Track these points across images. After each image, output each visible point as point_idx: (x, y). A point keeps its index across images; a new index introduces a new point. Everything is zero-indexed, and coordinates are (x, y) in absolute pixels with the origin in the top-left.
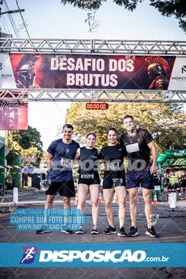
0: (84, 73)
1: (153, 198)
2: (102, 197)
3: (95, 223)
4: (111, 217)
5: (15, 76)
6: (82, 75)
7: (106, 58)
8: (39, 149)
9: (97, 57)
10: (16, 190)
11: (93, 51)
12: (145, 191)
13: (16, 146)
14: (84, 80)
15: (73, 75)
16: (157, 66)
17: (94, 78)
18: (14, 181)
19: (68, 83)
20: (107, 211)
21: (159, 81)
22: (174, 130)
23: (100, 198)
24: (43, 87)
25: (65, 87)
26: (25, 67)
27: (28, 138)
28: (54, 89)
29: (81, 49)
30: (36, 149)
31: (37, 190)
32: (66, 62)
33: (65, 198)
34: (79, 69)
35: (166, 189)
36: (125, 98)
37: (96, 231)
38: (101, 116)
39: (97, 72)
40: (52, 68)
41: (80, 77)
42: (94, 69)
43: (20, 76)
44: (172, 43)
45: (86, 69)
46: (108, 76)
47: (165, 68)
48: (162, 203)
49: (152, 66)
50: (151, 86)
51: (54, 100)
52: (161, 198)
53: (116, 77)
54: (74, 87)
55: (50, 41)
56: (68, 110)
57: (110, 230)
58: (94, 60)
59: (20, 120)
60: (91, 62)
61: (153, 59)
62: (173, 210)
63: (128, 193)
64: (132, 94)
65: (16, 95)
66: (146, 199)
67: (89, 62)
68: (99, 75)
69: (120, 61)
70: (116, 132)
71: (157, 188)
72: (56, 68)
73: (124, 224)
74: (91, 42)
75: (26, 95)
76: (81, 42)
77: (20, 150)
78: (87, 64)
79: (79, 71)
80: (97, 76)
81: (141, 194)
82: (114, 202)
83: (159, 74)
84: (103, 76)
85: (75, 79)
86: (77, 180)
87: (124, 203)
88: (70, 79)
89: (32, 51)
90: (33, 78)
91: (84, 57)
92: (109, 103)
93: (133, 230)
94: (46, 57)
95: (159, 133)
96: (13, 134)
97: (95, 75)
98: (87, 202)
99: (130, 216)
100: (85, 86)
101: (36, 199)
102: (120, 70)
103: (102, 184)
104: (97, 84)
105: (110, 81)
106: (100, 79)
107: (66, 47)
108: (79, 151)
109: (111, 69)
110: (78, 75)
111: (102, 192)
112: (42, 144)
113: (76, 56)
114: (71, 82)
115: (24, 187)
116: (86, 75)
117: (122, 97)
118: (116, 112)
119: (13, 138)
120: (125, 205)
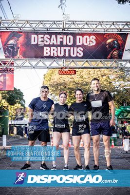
0: (57, 46)
1: (111, 143)
2: (72, 142)
3: (66, 162)
4: (79, 158)
5: (4, 49)
6: (55, 48)
7: (74, 35)
8: (22, 105)
9: (67, 34)
10: (4, 137)
11: (64, 29)
12: (105, 137)
13: (5, 103)
14: (57, 52)
15: (48, 48)
16: (114, 41)
17: (65, 51)
18: (3, 130)
19: (45, 54)
20: (76, 152)
21: (115, 53)
22: (127, 90)
23: (70, 143)
24: (26, 58)
25: (43, 57)
26: (11, 42)
27: (14, 97)
28: (34, 59)
29: (54, 28)
30: (20, 105)
31: (21, 137)
32: (43, 38)
33: (43, 143)
34: (53, 43)
35: (121, 137)
36: (89, 66)
37: (67, 168)
38: (70, 80)
39: (67, 46)
40: (33, 43)
41: (54, 50)
42: (65, 43)
43: (8, 49)
44: (125, 23)
45: (59, 43)
46: (75, 48)
47: (120, 42)
48: (118, 147)
49: (109, 41)
50: (109, 57)
51: (34, 68)
52: (117, 143)
53: (82, 49)
54: (49, 57)
55: (31, 22)
56: (45, 75)
57: (78, 167)
58: (65, 36)
59: (8, 83)
60: (63, 38)
61: (110, 35)
62: (127, 153)
63: (91, 139)
64: (94, 63)
65: (5, 64)
66: (105, 143)
67: (60, 38)
68: (69, 48)
69: (85, 37)
70: (82, 92)
71: (114, 135)
72: (36, 43)
73: (89, 163)
74: (62, 23)
75: (12, 64)
76: (54, 22)
77: (8, 107)
78: (59, 40)
79: (53, 45)
80: (67, 49)
81: (102, 140)
82: (81, 146)
83: (115, 47)
84: (72, 48)
85: (50, 51)
86: (52, 129)
87: (89, 147)
88: (46, 52)
89: (17, 30)
90: (17, 51)
91: (56, 34)
92: (77, 70)
93: (96, 167)
94: (28, 35)
95: (116, 93)
96: (2, 94)
97: (65, 48)
98: (60, 146)
99: (93, 157)
100: (58, 57)
101: (20, 144)
102: (85, 44)
103: (71, 132)
104: (67, 55)
105: (78, 52)
106: (69, 50)
107: (43, 27)
108: (53, 106)
109: (78, 43)
110: (52, 48)
111: (71, 139)
112: (24, 102)
113: (50, 34)
114: (47, 53)
115: (11, 135)
116: (59, 48)
117: (86, 65)
118: (82, 77)
119: (2, 96)
120: (90, 148)
